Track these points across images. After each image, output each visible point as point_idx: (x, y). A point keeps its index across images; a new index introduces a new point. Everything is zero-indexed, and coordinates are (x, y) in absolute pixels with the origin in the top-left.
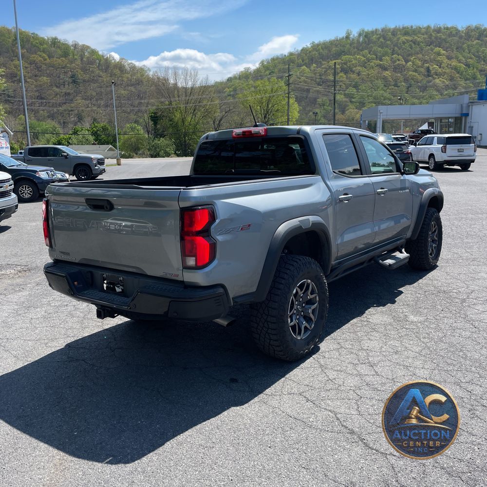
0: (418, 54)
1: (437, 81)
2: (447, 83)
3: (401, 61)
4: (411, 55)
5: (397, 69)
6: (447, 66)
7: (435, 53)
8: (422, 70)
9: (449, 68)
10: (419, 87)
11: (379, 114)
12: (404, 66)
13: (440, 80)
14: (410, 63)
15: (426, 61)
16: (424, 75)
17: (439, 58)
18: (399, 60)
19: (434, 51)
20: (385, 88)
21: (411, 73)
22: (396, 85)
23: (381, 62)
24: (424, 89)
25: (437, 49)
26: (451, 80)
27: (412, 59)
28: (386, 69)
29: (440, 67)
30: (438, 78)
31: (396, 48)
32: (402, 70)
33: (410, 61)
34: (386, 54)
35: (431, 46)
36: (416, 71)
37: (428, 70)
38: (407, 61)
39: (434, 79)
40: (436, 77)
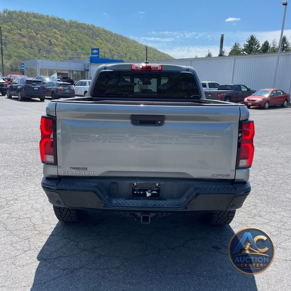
0: (43, 31)
1: (56, 49)
2: (62, 50)
3: (33, 34)
4: (40, 31)
5: (31, 38)
6: (61, 41)
7: (53, 32)
8: (47, 41)
9: (62, 42)
10: (46, 51)
11: (38, 64)
12: (36, 37)
13: (58, 49)
14: (39, 36)
15: (48, 36)
16: (48, 44)
17: (56, 35)
18: (32, 33)
19: (53, 31)
20: (25, 49)
21: (40, 42)
22: (31, 48)
23: (21, 32)
24: (48, 52)
25: (54, 30)
26: (63, 49)
27: (40, 33)
28: (24, 37)
29: (57, 41)
30: (57, 47)
31: (29, 25)
32: (34, 38)
33: (39, 34)
34: (23, 27)
35: (51, 28)
36: (43, 41)
37: (50, 41)
38: (37, 34)
39: (54, 47)
40: (55, 46)
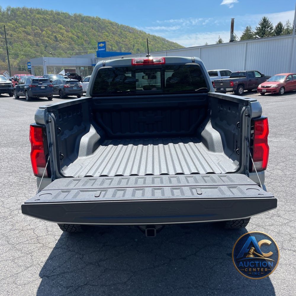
0: (48, 27)
1: (62, 45)
2: (68, 46)
3: (38, 30)
4: (44, 27)
5: (36, 35)
6: (66, 36)
7: (58, 27)
8: (52, 37)
9: (68, 38)
10: (52, 48)
11: (44, 62)
12: (40, 34)
13: (64, 44)
14: (44, 32)
15: (53, 32)
16: (54, 40)
17: (61, 31)
18: (37, 30)
19: (58, 26)
20: (31, 47)
21: (45, 38)
22: (37, 45)
23: (25, 30)
24: (55, 49)
25: (59, 25)
26: (70, 45)
27: (45, 29)
28: (29, 34)
29: (63, 37)
30: (63, 43)
31: (34, 22)
32: (39, 35)
33: (44, 30)
34: (27, 25)
35: (56, 23)
36: (48, 37)
37: (56, 37)
38: (42, 31)
39: (60, 43)
40: (61, 42)
